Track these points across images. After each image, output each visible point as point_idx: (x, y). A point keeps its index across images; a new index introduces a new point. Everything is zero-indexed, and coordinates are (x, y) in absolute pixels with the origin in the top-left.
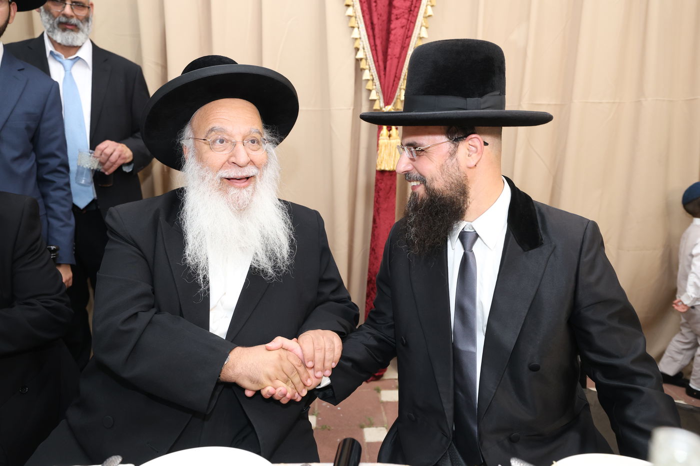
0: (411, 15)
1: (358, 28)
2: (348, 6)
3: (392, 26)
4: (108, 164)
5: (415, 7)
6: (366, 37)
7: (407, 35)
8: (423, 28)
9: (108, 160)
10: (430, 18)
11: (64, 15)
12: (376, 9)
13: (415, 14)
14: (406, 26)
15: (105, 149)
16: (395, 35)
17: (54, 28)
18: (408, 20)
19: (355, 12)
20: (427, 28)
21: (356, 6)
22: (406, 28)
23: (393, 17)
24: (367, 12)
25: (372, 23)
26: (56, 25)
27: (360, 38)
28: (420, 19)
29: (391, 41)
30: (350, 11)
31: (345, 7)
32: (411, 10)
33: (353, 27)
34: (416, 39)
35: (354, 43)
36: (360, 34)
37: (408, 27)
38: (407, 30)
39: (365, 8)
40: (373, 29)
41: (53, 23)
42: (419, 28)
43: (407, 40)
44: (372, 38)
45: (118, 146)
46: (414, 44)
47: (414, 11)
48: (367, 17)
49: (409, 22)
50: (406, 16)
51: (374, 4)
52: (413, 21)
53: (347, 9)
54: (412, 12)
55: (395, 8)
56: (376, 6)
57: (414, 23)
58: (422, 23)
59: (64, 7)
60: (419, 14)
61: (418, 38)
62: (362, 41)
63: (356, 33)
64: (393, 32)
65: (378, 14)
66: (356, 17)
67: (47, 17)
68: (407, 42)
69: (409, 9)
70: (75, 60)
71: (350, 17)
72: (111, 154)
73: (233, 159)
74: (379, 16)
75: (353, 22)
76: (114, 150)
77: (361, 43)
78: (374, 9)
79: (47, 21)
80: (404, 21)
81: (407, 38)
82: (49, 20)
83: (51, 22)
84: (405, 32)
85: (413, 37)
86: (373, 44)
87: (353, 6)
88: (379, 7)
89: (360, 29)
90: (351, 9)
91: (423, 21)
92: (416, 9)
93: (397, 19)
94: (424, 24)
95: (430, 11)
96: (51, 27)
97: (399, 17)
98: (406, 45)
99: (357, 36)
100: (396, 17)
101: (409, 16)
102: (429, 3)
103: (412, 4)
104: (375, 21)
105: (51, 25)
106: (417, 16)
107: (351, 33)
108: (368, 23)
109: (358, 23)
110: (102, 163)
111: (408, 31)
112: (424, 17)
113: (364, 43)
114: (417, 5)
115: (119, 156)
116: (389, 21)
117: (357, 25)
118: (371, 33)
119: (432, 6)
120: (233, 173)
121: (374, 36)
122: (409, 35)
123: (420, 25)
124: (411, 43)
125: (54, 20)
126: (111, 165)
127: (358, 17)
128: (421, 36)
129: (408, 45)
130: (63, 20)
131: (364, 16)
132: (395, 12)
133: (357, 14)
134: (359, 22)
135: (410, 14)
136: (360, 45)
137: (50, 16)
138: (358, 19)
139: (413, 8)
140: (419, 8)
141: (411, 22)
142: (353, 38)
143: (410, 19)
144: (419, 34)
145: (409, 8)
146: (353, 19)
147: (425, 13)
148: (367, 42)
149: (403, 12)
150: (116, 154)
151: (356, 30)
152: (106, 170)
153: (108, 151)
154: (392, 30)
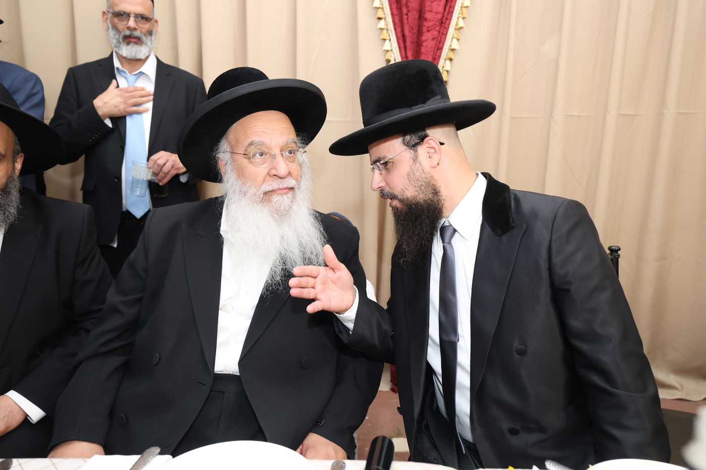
0: (442, 27)
1: (390, 40)
2: (380, 19)
3: (424, 38)
4: (161, 174)
5: (447, 19)
6: (398, 48)
7: (438, 47)
8: (455, 40)
9: (161, 170)
10: (462, 30)
11: (128, 28)
12: (408, 22)
13: (446, 26)
14: (438, 37)
15: (158, 159)
16: (426, 47)
17: (120, 43)
18: (440, 32)
19: (387, 25)
20: (458, 40)
21: (387, 19)
22: (438, 40)
23: (425, 29)
24: (398, 24)
25: (404, 36)
26: (121, 40)
27: (392, 50)
28: (451, 31)
29: (422, 53)
30: (382, 24)
31: (377, 20)
32: (442, 23)
33: (385, 40)
34: (447, 50)
35: (385, 55)
36: (391, 46)
37: (439, 39)
38: (438, 42)
39: (397, 21)
40: (404, 41)
41: (119, 37)
42: (450, 40)
43: (438, 51)
44: (403, 50)
45: (171, 156)
46: (445, 55)
47: (445, 23)
48: (399, 29)
49: (440, 34)
50: (438, 28)
51: (405, 17)
52: (444, 33)
53: (379, 22)
54: (443, 24)
55: (426, 20)
56: (407, 19)
57: (445, 35)
58: (453, 35)
59: (128, 20)
60: (451, 26)
61: (449, 50)
62: (394, 53)
63: (387, 46)
64: (424, 44)
65: (409, 27)
66: (387, 30)
67: (114, 32)
68: (438, 54)
69: (441, 22)
70: (139, 75)
71: (382, 29)
72: (164, 165)
73: (273, 172)
74: (410, 29)
75: (385, 35)
76: (167, 161)
77: (393, 55)
78: (405, 21)
79: (113, 36)
80: (435, 33)
81: (438, 49)
82: (115, 35)
83: (117, 37)
84: (436, 45)
85: (444, 49)
86: (404, 56)
87: (385, 19)
88: (410, 20)
89: (392, 41)
90: (382, 22)
91: (454, 33)
92: (448, 21)
93: (428, 31)
94: (455, 36)
95: (461, 23)
96: (117, 42)
97: (430, 29)
98: (437, 57)
99: (389, 48)
100: (427, 29)
101: (440, 28)
102: (460, 15)
103: (444, 16)
104: (407, 33)
105: (117, 39)
106: (448, 28)
107: (383, 45)
108: (400, 35)
109: (389, 36)
110: (155, 174)
111: (440, 42)
112: (455, 29)
113: (396, 55)
114: (449, 17)
115: (172, 167)
116: (420, 33)
117: (388, 37)
118: (402, 45)
119: (464, 18)
120: (275, 184)
121: (405, 48)
122: (440, 47)
123: (451, 37)
124: (442, 54)
125: (119, 35)
126: (163, 175)
127: (389, 29)
128: (452, 47)
129: (440, 57)
130: (128, 33)
131: (395, 29)
132: (426, 24)
133: (389, 27)
134: (391, 35)
135: (441, 26)
136: (391, 56)
137: (116, 31)
138: (389, 31)
139: (444, 21)
140: (451, 20)
141: (442, 34)
142: (384, 50)
143: (441, 31)
144: (451, 46)
145: (440, 20)
146: (385, 31)
147: (457, 25)
148: (399, 54)
149: (435, 24)
150: (169, 165)
151: (387, 41)
152: (160, 181)
153: (161, 162)
154: (423, 42)
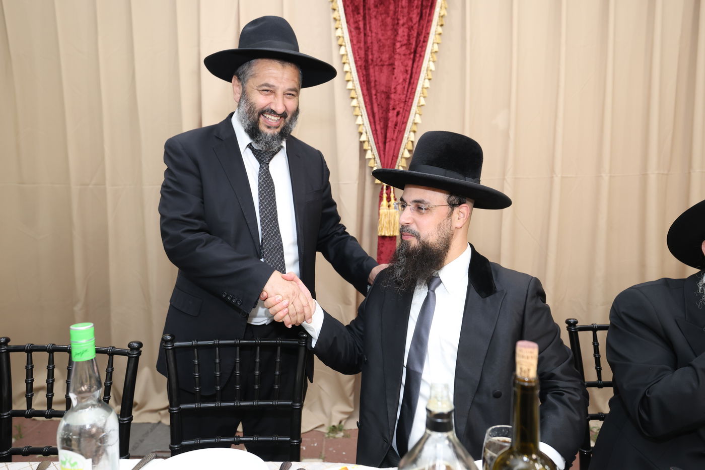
0: (406, 106)
1: (362, 116)
2: (353, 98)
5: (409, 98)
6: (368, 123)
7: (403, 122)
8: (417, 115)
13: (409, 104)
18: (404, 109)
19: (359, 104)
20: (420, 115)
27: (363, 124)
28: (414, 108)
30: (354, 103)
31: (351, 99)
33: (357, 116)
34: (411, 124)
35: (358, 128)
36: (363, 121)
37: (403, 115)
38: (403, 117)
39: (367, 100)
42: (414, 115)
43: (403, 125)
44: (373, 124)
46: (410, 128)
47: (408, 102)
48: (369, 107)
49: (405, 111)
51: (374, 97)
52: (408, 110)
53: (352, 101)
57: (409, 112)
58: (416, 111)
61: (412, 124)
62: (365, 127)
63: (359, 121)
66: (359, 107)
68: (403, 127)
69: (405, 101)
71: (355, 107)
75: (357, 111)
77: (364, 128)
78: (374, 101)
81: (403, 123)
86: (374, 129)
87: (357, 98)
89: (363, 117)
92: (410, 100)
94: (418, 112)
95: (423, 102)
99: (361, 123)
102: (422, 95)
104: (376, 109)
106: (411, 105)
107: (356, 120)
108: (370, 112)
109: (361, 112)
111: (404, 118)
112: (418, 106)
113: (367, 128)
114: (411, 97)
117: (360, 114)
118: (372, 120)
119: (424, 97)
121: (375, 123)
128: (416, 121)
129: (405, 129)
131: (366, 107)
132: (392, 103)
133: (361, 105)
134: (362, 111)
135: (405, 104)
136: (363, 130)
138: (361, 109)
140: (413, 99)
141: (406, 111)
142: (357, 125)
143: (405, 108)
144: (414, 120)
146: (357, 109)
147: (419, 103)
148: (369, 127)
151: (360, 117)
